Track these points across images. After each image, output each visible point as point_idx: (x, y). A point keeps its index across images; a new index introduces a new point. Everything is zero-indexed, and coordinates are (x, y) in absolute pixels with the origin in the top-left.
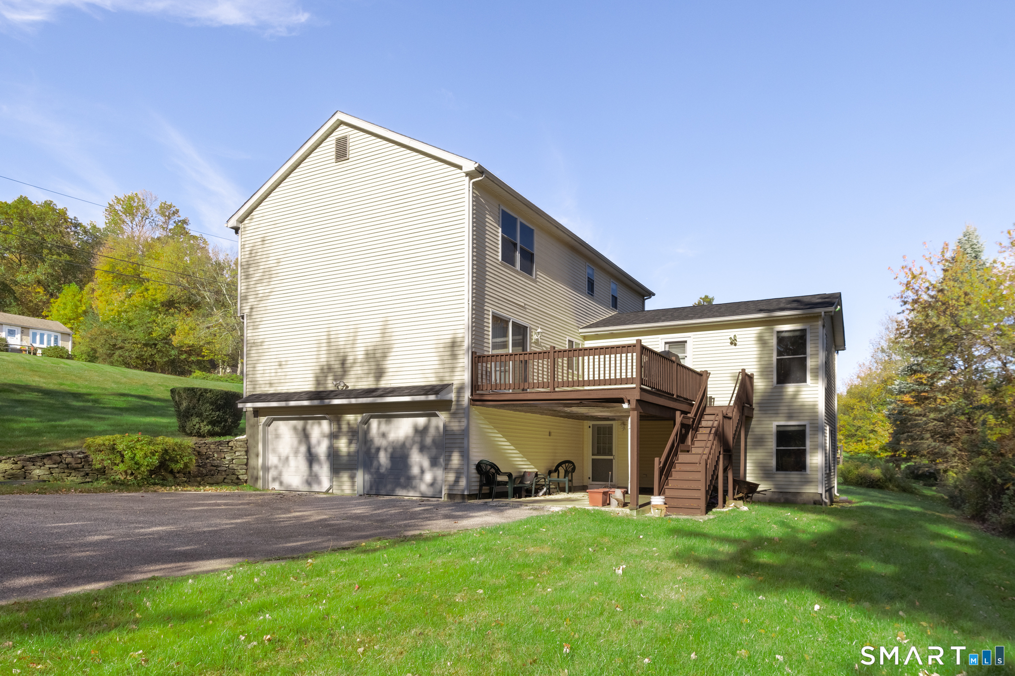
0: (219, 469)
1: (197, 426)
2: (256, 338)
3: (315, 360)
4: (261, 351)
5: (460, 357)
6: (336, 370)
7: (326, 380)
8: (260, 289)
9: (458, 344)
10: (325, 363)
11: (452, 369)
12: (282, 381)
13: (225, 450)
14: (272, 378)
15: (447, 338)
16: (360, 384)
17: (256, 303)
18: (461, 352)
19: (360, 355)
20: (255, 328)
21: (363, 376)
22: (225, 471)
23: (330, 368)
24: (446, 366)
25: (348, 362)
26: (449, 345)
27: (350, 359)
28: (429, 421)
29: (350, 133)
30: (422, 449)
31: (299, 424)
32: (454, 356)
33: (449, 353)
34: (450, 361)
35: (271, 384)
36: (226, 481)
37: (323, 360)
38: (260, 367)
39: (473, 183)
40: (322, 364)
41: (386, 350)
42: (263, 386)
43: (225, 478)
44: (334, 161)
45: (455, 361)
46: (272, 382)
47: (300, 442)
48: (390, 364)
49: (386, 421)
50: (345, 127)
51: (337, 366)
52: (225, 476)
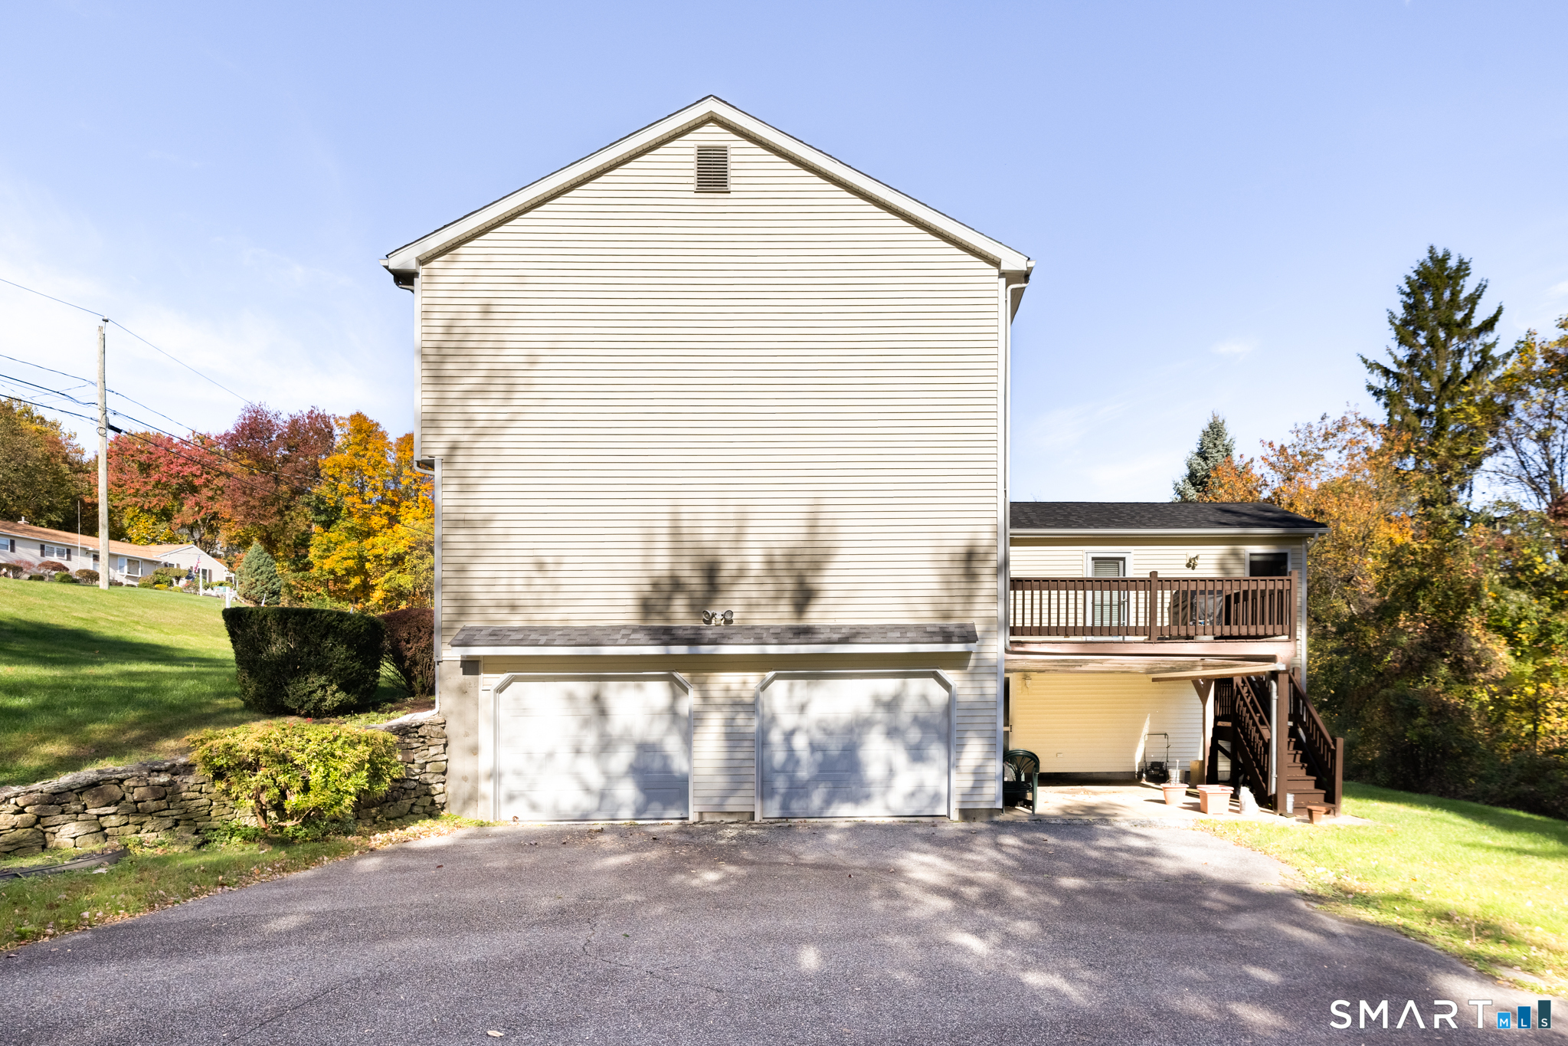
0: (405, 786)
1: (319, 693)
2: (470, 510)
3: (639, 567)
4: (483, 538)
5: (983, 578)
6: (693, 588)
7: (668, 606)
8: (480, 410)
9: (981, 557)
10: (666, 573)
11: (969, 598)
12: (546, 603)
13: (415, 745)
14: (516, 596)
15: (958, 542)
16: (757, 616)
17: (465, 438)
18: (987, 571)
19: (756, 564)
20: (465, 488)
21: (763, 602)
22: (414, 789)
23: (676, 585)
24: (955, 593)
25: (724, 573)
26: (963, 557)
27: (729, 567)
28: (904, 684)
29: (733, 144)
30: (893, 732)
31: (583, 689)
32: (971, 575)
33: (961, 571)
34: (963, 585)
35: (513, 608)
36: (416, 809)
37: (662, 565)
38: (480, 571)
39: (1012, 290)
40: (657, 574)
41: (817, 558)
42: (491, 610)
43: (413, 805)
44: (693, 187)
45: (974, 586)
46: (518, 603)
47: (586, 723)
48: (830, 581)
49: (808, 684)
50: (719, 129)
51: (693, 579)
52: (414, 800)
